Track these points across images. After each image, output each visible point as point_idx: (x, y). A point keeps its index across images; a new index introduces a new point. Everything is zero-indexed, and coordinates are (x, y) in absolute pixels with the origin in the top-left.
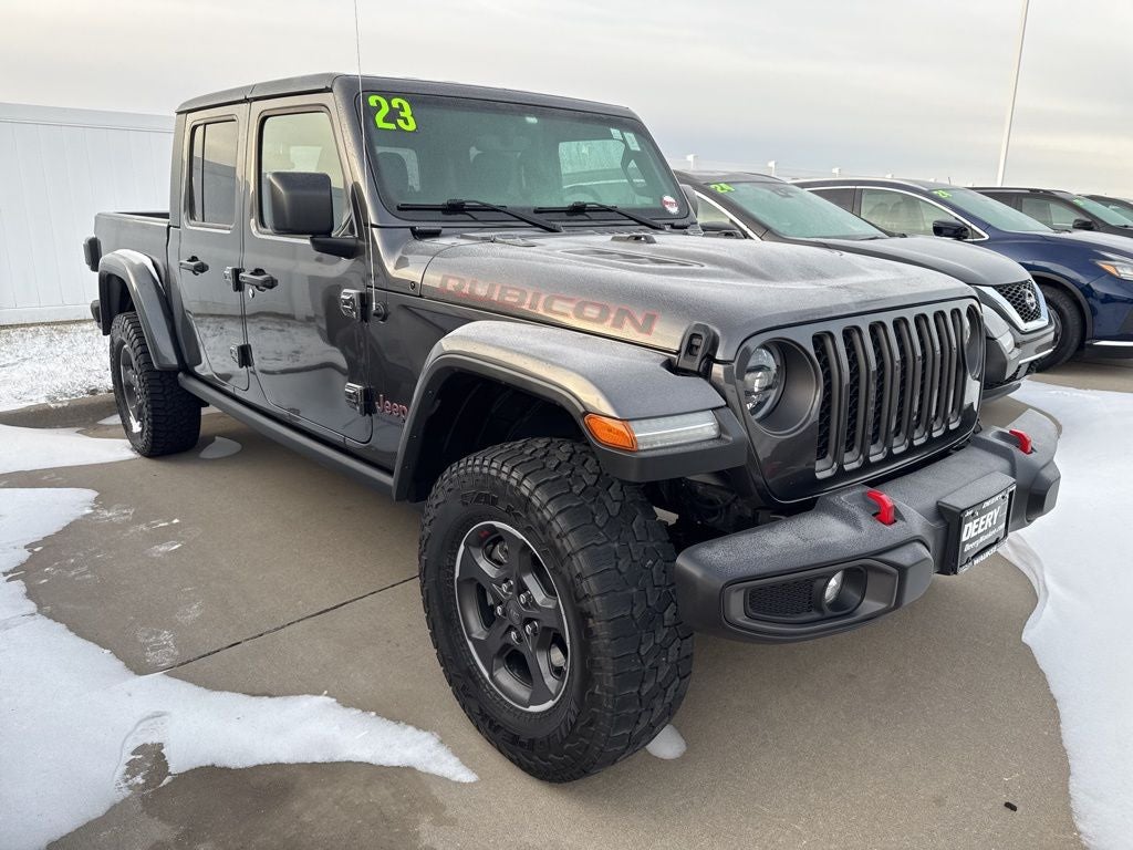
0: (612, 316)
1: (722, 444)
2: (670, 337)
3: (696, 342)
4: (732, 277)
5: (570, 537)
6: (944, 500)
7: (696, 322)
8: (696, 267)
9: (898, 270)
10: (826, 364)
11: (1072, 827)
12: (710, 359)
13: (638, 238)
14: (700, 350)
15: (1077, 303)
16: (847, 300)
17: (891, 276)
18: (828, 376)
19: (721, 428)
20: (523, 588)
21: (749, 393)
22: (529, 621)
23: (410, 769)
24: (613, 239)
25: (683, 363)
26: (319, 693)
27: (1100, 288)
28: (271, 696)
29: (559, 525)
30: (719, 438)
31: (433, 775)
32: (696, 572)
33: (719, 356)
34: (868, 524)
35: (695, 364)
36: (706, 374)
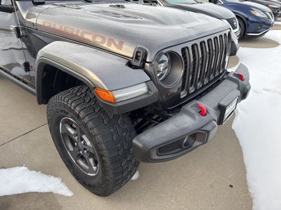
0: (107, 41)
1: (149, 96)
2: (129, 51)
3: (139, 54)
4: (152, 24)
5: (95, 129)
6: (221, 103)
7: (139, 46)
8: (139, 19)
9: (208, 19)
10: (185, 59)
11: (248, 192)
12: (144, 61)
13: (119, 6)
14: (141, 58)
15: (244, 23)
16: (193, 33)
17: (206, 22)
18: (186, 63)
19: (149, 89)
20: (82, 139)
21: (159, 72)
22: (85, 149)
23: (51, 193)
24: (110, 6)
25: (134, 63)
26: (22, 166)
27: (251, 19)
28: (5, 168)
29: (90, 124)
30: (148, 93)
31: (58, 195)
32: (140, 145)
33: (148, 60)
34: (198, 117)
35: (138, 64)
36: (143, 67)
